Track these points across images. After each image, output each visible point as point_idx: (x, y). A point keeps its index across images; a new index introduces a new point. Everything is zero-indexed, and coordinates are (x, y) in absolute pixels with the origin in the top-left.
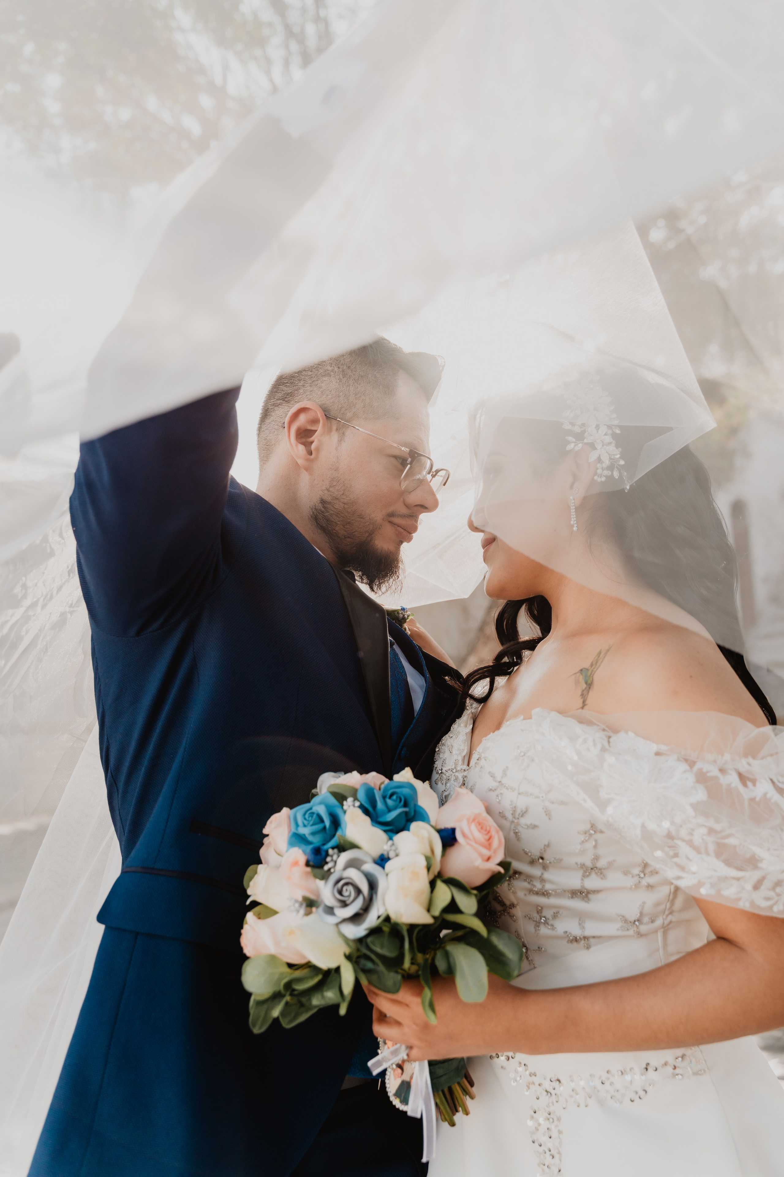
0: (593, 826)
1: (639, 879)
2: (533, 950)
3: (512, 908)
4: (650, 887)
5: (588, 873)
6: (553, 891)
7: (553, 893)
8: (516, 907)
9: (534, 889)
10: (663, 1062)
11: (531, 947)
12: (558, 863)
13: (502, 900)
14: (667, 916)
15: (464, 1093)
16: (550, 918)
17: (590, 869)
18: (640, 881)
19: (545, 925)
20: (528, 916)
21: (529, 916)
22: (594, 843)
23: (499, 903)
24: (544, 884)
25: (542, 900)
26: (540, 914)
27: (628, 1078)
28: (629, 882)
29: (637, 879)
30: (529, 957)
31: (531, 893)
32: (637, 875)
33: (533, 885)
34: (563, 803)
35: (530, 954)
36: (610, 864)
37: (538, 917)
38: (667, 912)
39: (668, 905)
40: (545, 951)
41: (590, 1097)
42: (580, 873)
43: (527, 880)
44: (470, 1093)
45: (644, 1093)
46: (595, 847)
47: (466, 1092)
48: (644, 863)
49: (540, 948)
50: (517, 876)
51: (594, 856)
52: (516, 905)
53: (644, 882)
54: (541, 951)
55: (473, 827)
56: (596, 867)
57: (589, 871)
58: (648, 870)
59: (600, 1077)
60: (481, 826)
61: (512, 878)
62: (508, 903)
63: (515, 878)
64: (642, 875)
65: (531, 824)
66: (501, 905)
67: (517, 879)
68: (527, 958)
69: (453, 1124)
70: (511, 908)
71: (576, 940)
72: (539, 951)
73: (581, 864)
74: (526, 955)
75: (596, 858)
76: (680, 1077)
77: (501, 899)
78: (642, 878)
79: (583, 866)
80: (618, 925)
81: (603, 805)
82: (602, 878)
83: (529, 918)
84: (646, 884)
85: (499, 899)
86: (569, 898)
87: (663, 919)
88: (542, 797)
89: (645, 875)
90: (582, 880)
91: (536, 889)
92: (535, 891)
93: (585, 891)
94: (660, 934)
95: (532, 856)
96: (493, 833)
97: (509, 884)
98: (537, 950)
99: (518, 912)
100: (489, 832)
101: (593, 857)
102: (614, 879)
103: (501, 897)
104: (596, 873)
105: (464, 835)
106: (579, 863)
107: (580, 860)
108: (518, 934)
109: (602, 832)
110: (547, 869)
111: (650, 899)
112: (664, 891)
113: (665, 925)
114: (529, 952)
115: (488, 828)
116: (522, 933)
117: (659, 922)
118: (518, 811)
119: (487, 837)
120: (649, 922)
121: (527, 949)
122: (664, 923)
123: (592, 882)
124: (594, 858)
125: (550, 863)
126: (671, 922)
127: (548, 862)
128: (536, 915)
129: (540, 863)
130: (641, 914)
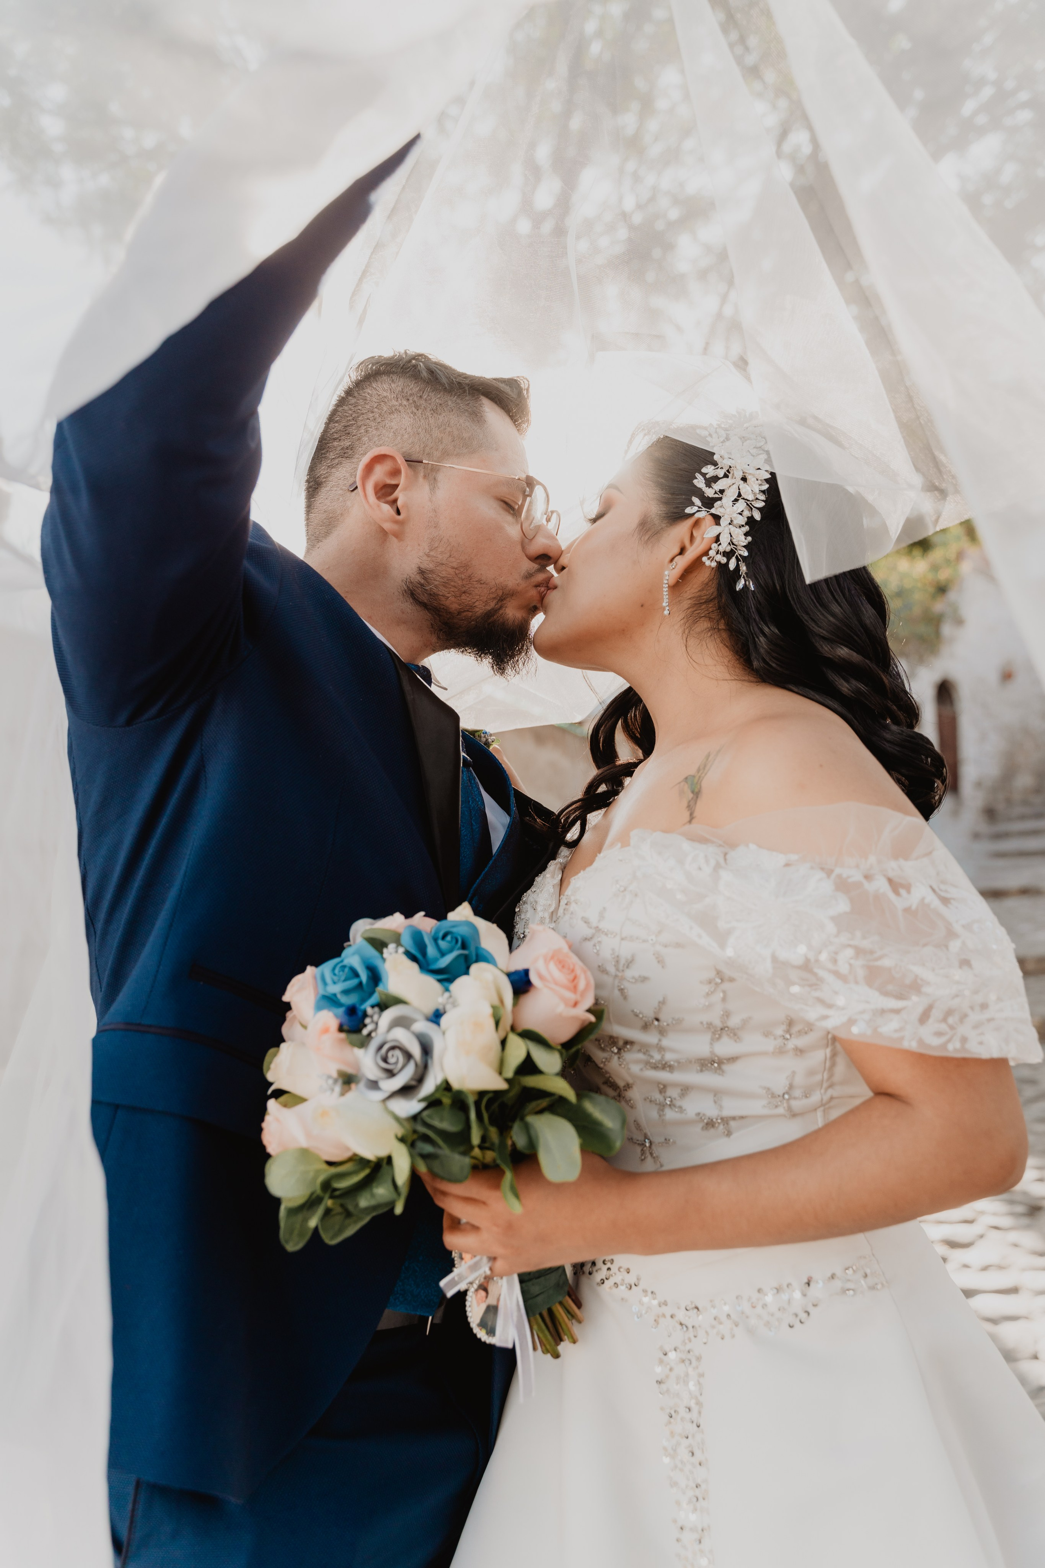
0: (719, 973)
1: (784, 1041)
2: (659, 1143)
3: (628, 1089)
4: (800, 1052)
5: (717, 1036)
6: (674, 1061)
7: (676, 1064)
8: (632, 1087)
9: (651, 1061)
10: (829, 1275)
11: (657, 1140)
12: (677, 1024)
13: (614, 1082)
14: (826, 1089)
15: (569, 1316)
16: (678, 1098)
17: (719, 1029)
18: (786, 1043)
19: (671, 1108)
20: (648, 1098)
21: (650, 1098)
22: (721, 995)
23: (610, 1087)
24: (663, 1053)
25: (664, 1076)
26: (663, 1094)
27: (785, 1297)
28: (770, 1045)
29: (780, 1041)
30: (653, 1152)
31: (648, 1067)
32: (780, 1037)
33: (649, 1055)
34: (678, 945)
35: (655, 1149)
36: (745, 1022)
37: (662, 1099)
38: (825, 1085)
39: (826, 1076)
40: (674, 1142)
41: (737, 1326)
42: (707, 1037)
43: (642, 1051)
44: (577, 1315)
45: (805, 1315)
46: (724, 999)
47: (572, 1316)
48: (788, 1019)
49: (667, 1140)
50: (628, 1046)
51: (723, 1011)
52: (632, 1084)
53: (791, 1045)
54: (668, 1143)
55: (552, 966)
56: (727, 1027)
57: (719, 1032)
58: (795, 1030)
59: (749, 1299)
60: (562, 964)
61: (622, 1051)
62: (621, 1084)
63: (626, 1050)
64: (788, 1036)
65: (640, 977)
66: (613, 1089)
67: (629, 1051)
68: (651, 1154)
69: (556, 1356)
70: (626, 1090)
71: (710, 1124)
72: (666, 1143)
73: (707, 1024)
74: (649, 1150)
75: (727, 1014)
76: (851, 1292)
77: (612, 1081)
78: (787, 1039)
79: (710, 1025)
80: (764, 1102)
81: (721, 938)
82: (736, 1041)
83: (651, 1101)
84: (793, 1046)
85: (611, 1082)
86: (697, 1072)
87: (821, 1094)
88: (652, 940)
89: (790, 1035)
90: (711, 1044)
91: (654, 1061)
92: (652, 1063)
93: (716, 1058)
94: (819, 1113)
95: (644, 1019)
96: (578, 971)
97: (619, 1058)
98: (663, 1143)
99: (635, 1094)
100: (573, 971)
101: (722, 1013)
102: (752, 1042)
103: (612, 1078)
104: (728, 1035)
105: (541, 977)
106: (705, 1023)
107: (705, 1018)
108: (638, 1124)
109: (732, 980)
110: (665, 1034)
111: (799, 1066)
112: (820, 1055)
113: (824, 1102)
114: (653, 1147)
115: (571, 967)
116: (643, 1122)
117: (816, 1098)
118: (622, 962)
119: (571, 977)
120: (802, 1096)
121: (651, 1143)
122: (822, 1100)
123: (725, 1047)
124: (723, 1015)
125: (668, 1025)
126: (832, 1098)
127: (665, 1024)
128: (658, 1097)
129: (655, 1026)
130: (791, 1087)
